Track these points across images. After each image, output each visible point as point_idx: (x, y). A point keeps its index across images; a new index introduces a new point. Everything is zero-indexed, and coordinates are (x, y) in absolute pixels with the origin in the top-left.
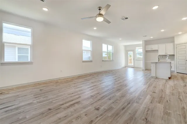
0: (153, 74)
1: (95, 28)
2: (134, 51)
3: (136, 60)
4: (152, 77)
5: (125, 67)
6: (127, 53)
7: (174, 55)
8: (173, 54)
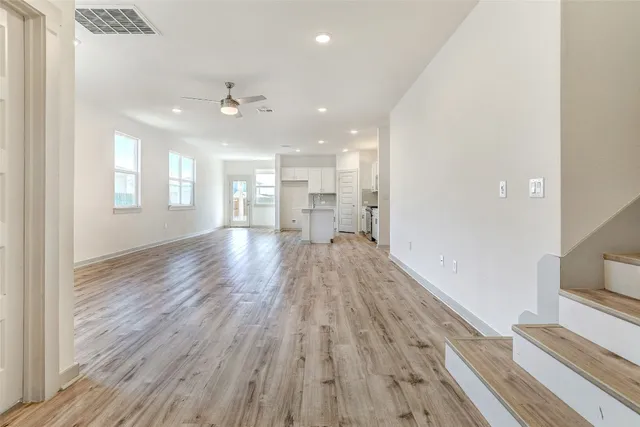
0: (305, 236)
1: (176, 111)
2: (249, 179)
3: (256, 206)
4: (304, 243)
5: (225, 227)
6: (230, 185)
7: (334, 195)
8: (332, 192)
